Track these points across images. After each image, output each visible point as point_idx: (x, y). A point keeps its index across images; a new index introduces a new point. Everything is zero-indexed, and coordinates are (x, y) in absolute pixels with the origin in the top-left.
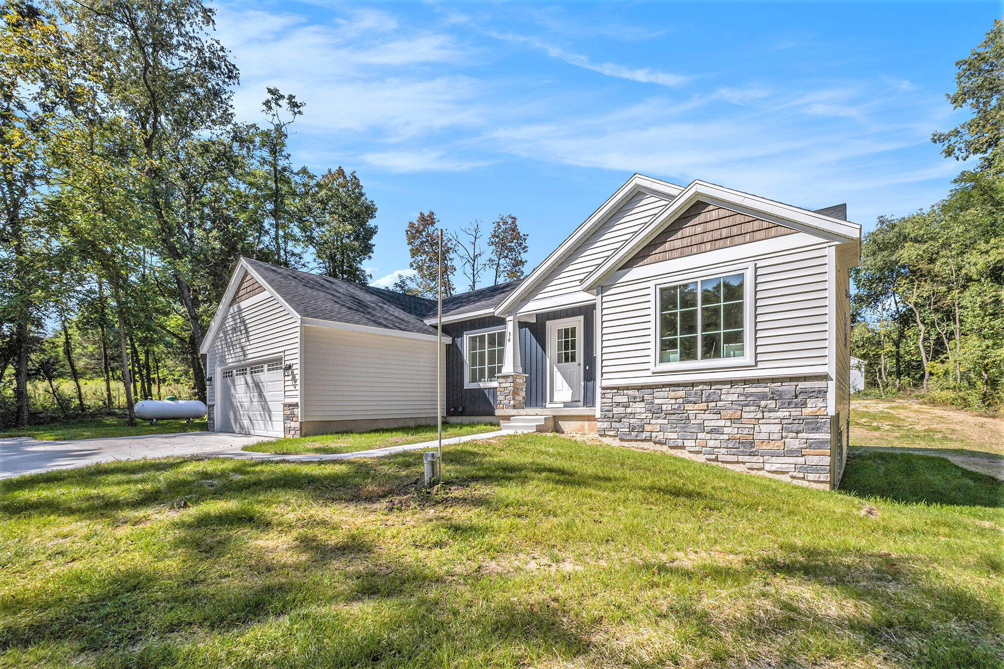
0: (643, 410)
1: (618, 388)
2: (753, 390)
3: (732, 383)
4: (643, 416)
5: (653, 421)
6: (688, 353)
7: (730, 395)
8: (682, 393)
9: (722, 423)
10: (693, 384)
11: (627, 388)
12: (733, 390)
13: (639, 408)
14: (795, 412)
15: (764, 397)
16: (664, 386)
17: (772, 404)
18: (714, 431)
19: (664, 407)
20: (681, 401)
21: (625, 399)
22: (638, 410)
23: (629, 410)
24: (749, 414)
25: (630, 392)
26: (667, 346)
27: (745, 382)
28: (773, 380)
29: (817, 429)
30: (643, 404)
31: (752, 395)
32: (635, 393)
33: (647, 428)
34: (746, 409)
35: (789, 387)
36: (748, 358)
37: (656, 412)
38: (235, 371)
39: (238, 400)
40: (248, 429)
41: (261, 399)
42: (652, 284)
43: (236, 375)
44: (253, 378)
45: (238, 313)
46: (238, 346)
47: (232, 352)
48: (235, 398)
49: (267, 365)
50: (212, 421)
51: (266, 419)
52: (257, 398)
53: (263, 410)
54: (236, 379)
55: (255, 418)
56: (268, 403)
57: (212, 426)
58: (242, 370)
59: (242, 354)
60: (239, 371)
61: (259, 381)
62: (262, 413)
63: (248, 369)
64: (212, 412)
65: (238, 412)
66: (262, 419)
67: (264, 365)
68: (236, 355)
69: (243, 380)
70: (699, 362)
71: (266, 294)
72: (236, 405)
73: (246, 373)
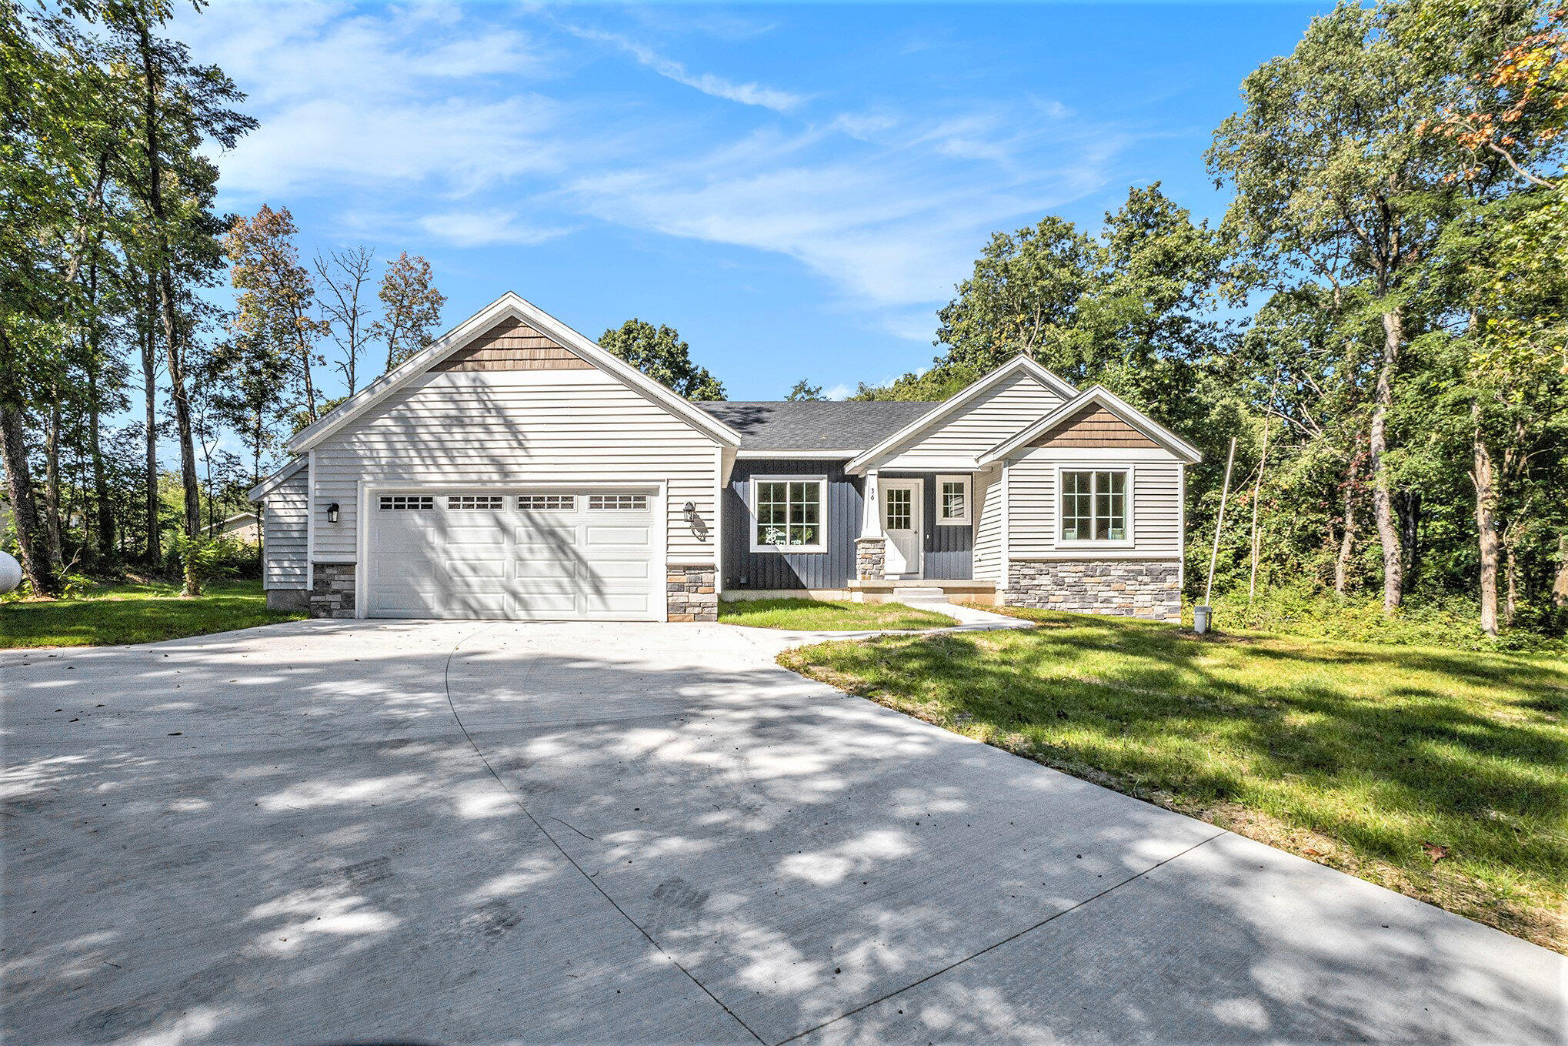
0: (1048, 582)
1: (1025, 561)
2: (1133, 567)
3: (1119, 560)
4: (1049, 588)
5: (1057, 593)
6: (1084, 533)
7: (1117, 571)
8: (1082, 568)
9: (1112, 594)
10: (1090, 561)
11: (1034, 561)
12: (1119, 567)
13: (1045, 580)
14: (1160, 585)
15: (1140, 573)
16: (1067, 561)
17: (1147, 579)
18: (1107, 601)
19: (1067, 580)
20: (1080, 574)
21: (1032, 572)
22: (1045, 582)
23: (1035, 582)
24: (1130, 586)
25: (1037, 565)
26: (1068, 524)
27: (1129, 560)
28: (1147, 560)
29: (1172, 599)
30: (1048, 577)
31: (1132, 571)
32: (1042, 566)
33: (1052, 598)
34: (1128, 582)
35: (1156, 566)
36: (1129, 542)
37: (1059, 583)
38: (446, 498)
39: (455, 555)
40: (502, 609)
41: (561, 556)
42: (1056, 466)
43: (451, 507)
44: (530, 517)
45: (470, 390)
46: (472, 452)
47: (443, 461)
48: (446, 552)
49: (587, 498)
50: (338, 597)
51: (581, 591)
52: (546, 554)
53: (570, 575)
54: (450, 514)
55: (533, 589)
56: (589, 563)
57: (333, 606)
58: (479, 499)
59: (491, 468)
60: (465, 499)
61: (552, 522)
62: (565, 581)
63: (507, 500)
64: (343, 577)
65: (457, 579)
66: (564, 592)
67: (575, 497)
68: (462, 468)
69: (482, 518)
70: (1093, 542)
71: (598, 376)
72: (447, 564)
73: (499, 506)
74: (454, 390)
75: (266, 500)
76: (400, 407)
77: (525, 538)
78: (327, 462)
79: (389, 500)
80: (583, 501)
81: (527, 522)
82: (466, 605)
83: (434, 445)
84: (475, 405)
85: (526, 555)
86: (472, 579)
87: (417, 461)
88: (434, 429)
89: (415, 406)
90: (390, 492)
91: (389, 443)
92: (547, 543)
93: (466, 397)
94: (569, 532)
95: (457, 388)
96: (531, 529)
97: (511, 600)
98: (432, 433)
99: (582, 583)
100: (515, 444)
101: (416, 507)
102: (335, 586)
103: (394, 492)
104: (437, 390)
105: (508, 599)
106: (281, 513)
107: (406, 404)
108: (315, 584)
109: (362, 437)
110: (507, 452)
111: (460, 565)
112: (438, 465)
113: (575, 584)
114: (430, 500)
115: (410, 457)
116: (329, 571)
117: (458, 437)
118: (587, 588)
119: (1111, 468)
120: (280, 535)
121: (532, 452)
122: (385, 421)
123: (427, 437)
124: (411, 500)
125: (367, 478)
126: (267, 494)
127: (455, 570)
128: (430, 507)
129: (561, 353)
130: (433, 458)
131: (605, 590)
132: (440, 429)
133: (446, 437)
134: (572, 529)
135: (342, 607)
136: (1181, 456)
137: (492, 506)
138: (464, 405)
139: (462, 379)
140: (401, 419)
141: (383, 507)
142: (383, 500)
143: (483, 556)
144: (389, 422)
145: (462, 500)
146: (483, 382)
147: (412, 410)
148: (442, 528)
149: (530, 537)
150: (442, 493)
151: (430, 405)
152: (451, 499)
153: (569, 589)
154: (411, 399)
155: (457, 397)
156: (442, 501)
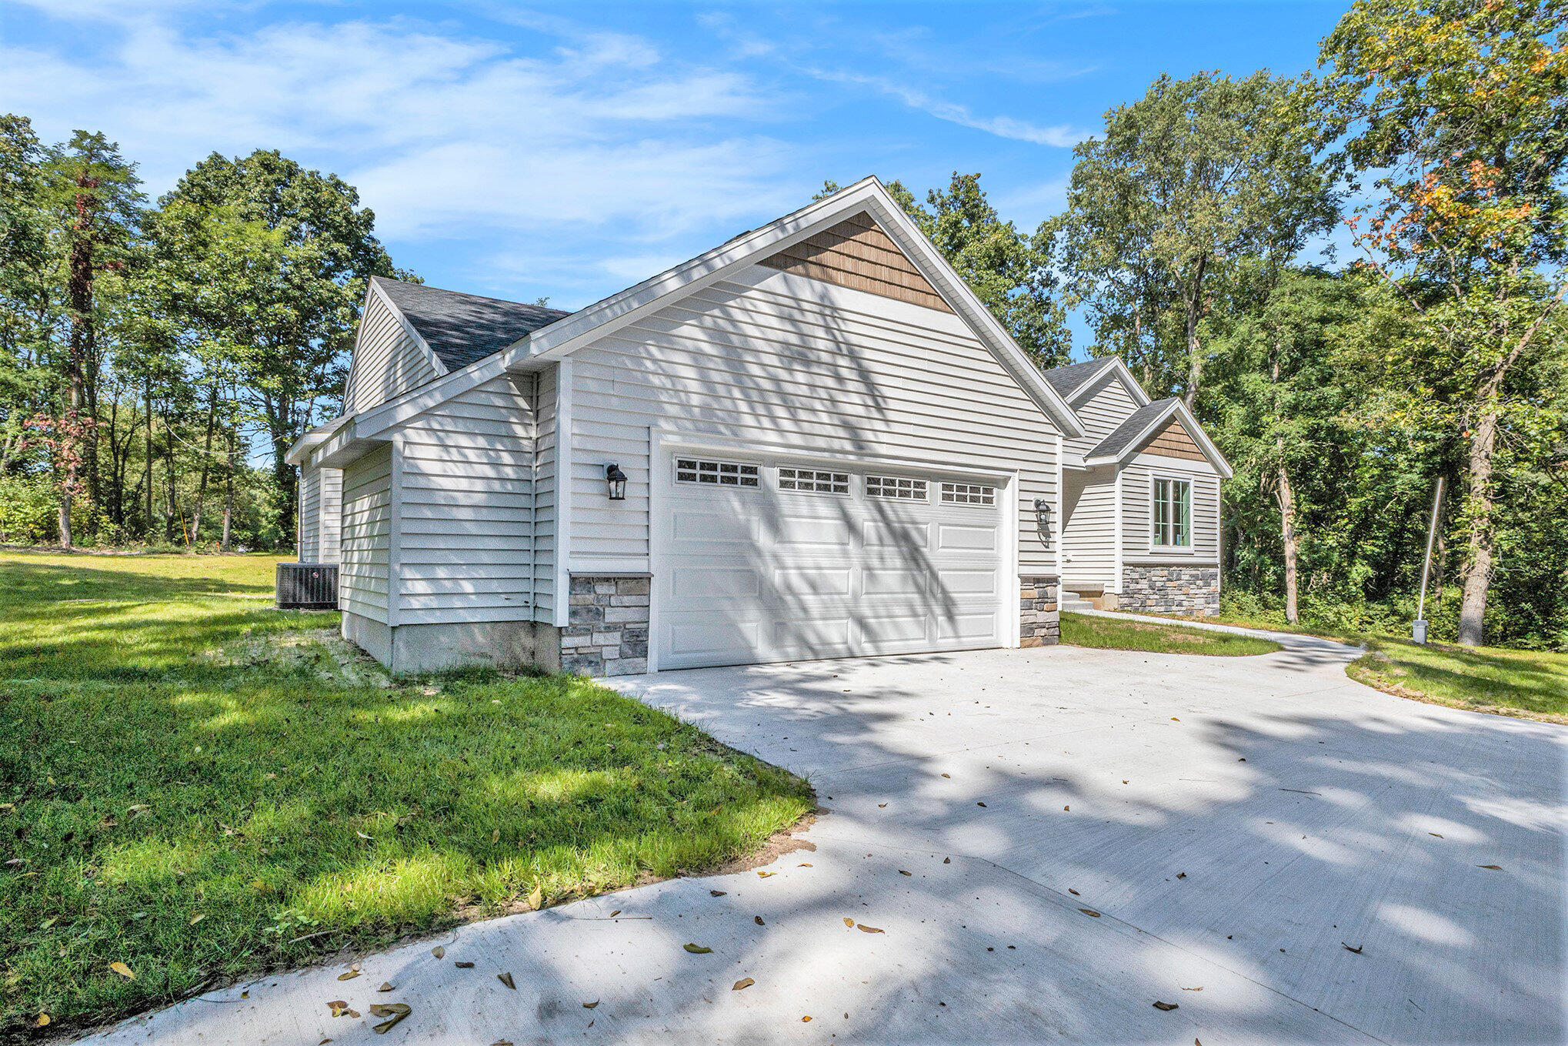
1: (1133, 565)
2: (1194, 572)
7: (1185, 575)
10: (1170, 565)
11: (1138, 565)
12: (1186, 572)
14: (1208, 589)
15: (1197, 577)
16: (1156, 565)
17: (1201, 583)
24: (1192, 590)
25: (1139, 569)
26: (1157, 530)
27: (1191, 565)
28: (1200, 566)
29: (1214, 602)
31: (1193, 575)
32: (1142, 570)
34: (1191, 586)
35: (1205, 571)
36: (1191, 548)
38: (777, 470)
39: (789, 561)
40: (846, 643)
41: (912, 565)
42: (1149, 472)
43: (783, 484)
44: (881, 510)
45: (816, 308)
46: (818, 405)
47: (780, 412)
48: (776, 557)
49: (940, 485)
50: (615, 638)
51: (932, 613)
52: (898, 563)
53: (920, 591)
54: (783, 497)
55: (882, 611)
56: (941, 574)
57: (607, 653)
58: (819, 476)
59: (841, 433)
60: (802, 474)
61: (903, 516)
62: (916, 598)
63: (855, 481)
64: (627, 600)
65: (789, 598)
66: (915, 615)
67: (928, 483)
68: (806, 427)
69: (822, 506)
70: (1171, 548)
71: (954, 324)
72: (776, 577)
73: (844, 489)
74: (792, 303)
75: (398, 439)
76: (716, 312)
77: (874, 539)
78: (592, 386)
79: (692, 465)
80: (934, 489)
81: (878, 517)
82: (802, 641)
83: (767, 385)
84: (821, 332)
85: (875, 562)
86: (810, 599)
87: (743, 407)
88: (768, 359)
89: (738, 315)
90: (693, 451)
91: (701, 369)
92: (898, 546)
93: (810, 318)
94: (919, 530)
95: (797, 300)
96: (881, 524)
97: (857, 630)
98: (762, 365)
99: (932, 602)
100: (870, 402)
101: (733, 480)
102: (612, 616)
103: (700, 452)
104: (771, 298)
105: (852, 630)
106: (426, 467)
107: (723, 308)
108: (573, 614)
109: (654, 350)
110: (861, 411)
111: (794, 577)
112: (773, 418)
113: (926, 604)
114: (754, 471)
115: (733, 399)
116: (602, 589)
117: (801, 377)
118: (938, 610)
119: (1181, 477)
120: (428, 513)
121: (891, 415)
122: (689, 330)
123: (755, 370)
124: (725, 468)
125: (665, 425)
126: (400, 427)
127: (789, 588)
128: (754, 483)
129: (918, 283)
130: (767, 405)
131: (955, 611)
132: (774, 361)
133: (783, 375)
134: (924, 526)
135: (623, 656)
136: (1219, 471)
137: (836, 488)
138: (806, 329)
139: (807, 290)
140: (718, 336)
141: (682, 477)
142: (681, 464)
143: (825, 562)
144: (699, 334)
145: (797, 475)
146: (832, 302)
147: (733, 322)
148: (774, 522)
149: (881, 539)
150: (773, 462)
151: (760, 319)
152: (784, 473)
153: (920, 610)
154: (731, 303)
155: (797, 315)
156: (771, 476)
